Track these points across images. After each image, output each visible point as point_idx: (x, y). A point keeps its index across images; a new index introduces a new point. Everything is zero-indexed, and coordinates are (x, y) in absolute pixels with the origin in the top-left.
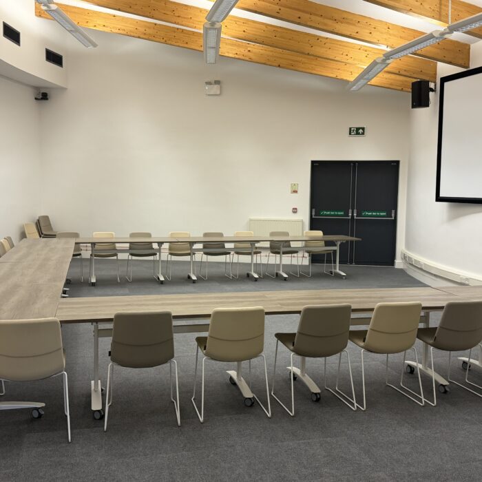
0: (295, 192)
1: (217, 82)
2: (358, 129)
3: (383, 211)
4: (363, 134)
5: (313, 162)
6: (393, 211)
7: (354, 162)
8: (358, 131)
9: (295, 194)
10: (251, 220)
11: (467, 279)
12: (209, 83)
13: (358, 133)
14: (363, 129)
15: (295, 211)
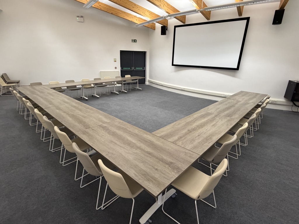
0: (116, 61)
1: (82, 17)
2: (134, 40)
3: (141, 68)
4: (136, 42)
5: (120, 51)
6: (144, 68)
7: (133, 51)
8: (135, 41)
9: (115, 62)
10: (101, 72)
11: (184, 89)
12: (78, 17)
13: (134, 42)
14: (136, 40)
15: (116, 68)
